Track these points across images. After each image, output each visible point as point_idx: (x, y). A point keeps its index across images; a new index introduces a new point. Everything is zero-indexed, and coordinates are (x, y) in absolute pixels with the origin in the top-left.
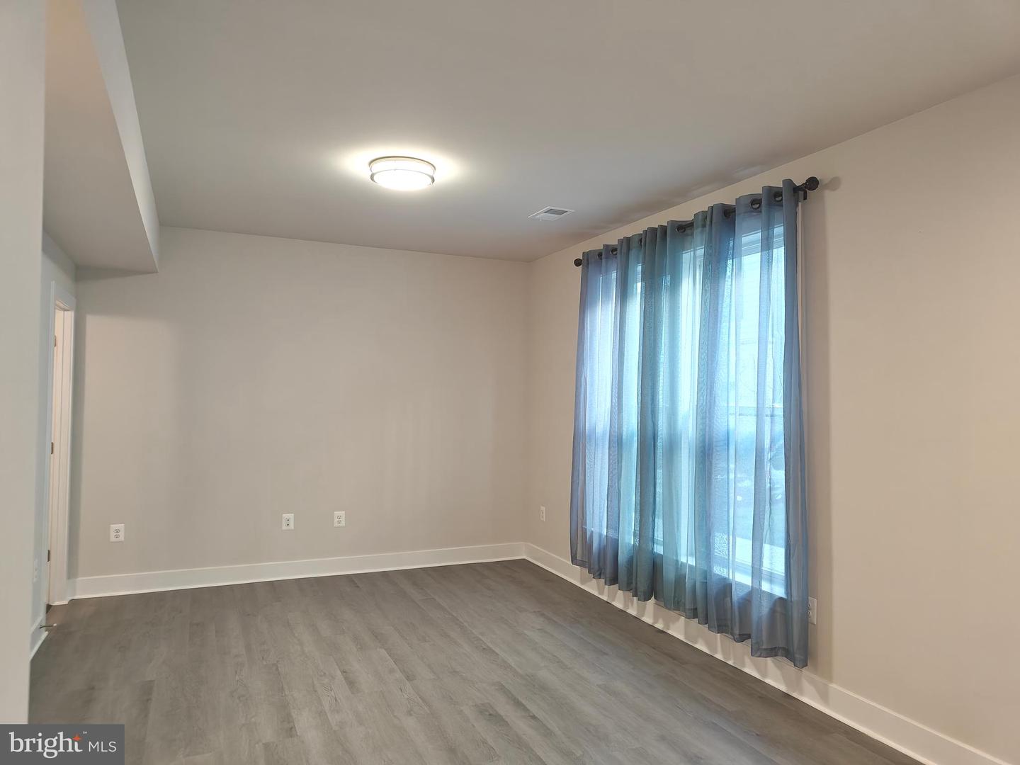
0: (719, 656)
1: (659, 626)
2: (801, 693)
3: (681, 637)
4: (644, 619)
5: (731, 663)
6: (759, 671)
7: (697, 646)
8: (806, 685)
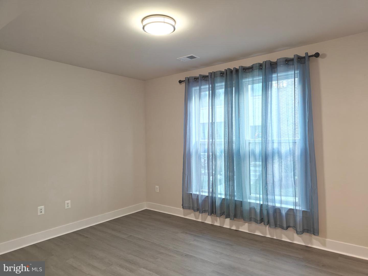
0: (268, 236)
1: (234, 228)
2: (312, 244)
3: (247, 231)
4: (225, 226)
5: (275, 238)
6: (289, 239)
7: (256, 234)
8: (314, 241)
